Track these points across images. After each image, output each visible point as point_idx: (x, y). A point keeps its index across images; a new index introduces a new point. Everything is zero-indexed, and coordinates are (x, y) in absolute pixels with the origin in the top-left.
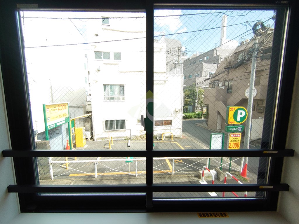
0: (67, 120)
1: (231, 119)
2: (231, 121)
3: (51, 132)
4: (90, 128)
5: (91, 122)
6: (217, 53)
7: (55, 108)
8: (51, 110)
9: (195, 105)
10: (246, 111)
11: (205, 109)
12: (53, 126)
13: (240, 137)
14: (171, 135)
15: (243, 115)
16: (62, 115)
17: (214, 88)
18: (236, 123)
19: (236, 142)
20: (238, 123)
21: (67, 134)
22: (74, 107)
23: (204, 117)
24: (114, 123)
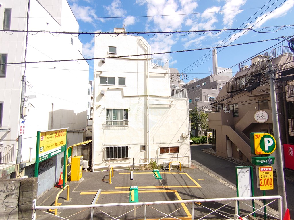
0: (64, 149)
1: (258, 150)
2: (258, 151)
3: (44, 163)
4: (88, 157)
5: (90, 149)
6: (213, 79)
7: (51, 136)
8: (46, 138)
9: (199, 129)
10: (274, 138)
11: (210, 134)
12: (46, 157)
13: (271, 171)
14: (179, 164)
15: (271, 143)
16: (59, 143)
17: (218, 112)
18: (264, 153)
19: (268, 178)
20: (267, 153)
21: (62, 164)
22: (74, 132)
23: (209, 141)
24: (115, 151)
